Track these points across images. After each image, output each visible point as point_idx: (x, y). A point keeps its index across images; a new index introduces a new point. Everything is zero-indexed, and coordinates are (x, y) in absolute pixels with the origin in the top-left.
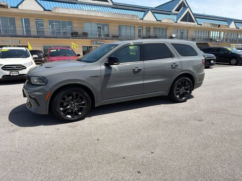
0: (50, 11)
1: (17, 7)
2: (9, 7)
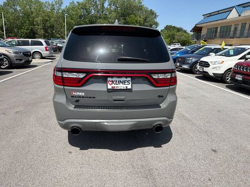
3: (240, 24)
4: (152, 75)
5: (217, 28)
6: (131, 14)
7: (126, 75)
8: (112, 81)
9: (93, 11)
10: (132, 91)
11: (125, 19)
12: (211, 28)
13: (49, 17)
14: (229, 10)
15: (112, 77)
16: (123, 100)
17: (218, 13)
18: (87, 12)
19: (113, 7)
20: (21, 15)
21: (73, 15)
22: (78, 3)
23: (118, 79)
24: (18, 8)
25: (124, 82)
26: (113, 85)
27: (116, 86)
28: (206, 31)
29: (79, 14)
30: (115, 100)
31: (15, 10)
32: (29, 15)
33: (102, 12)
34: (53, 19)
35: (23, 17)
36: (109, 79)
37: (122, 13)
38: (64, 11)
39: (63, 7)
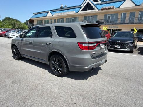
0: (140, 5)
1: (119, 7)
2: (115, 8)
3: (53, 19)
5: (42, 21)
12: (39, 21)
14: (47, 12)
17: (41, 13)
28: (37, 22)
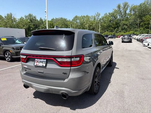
4: (56, 59)
6: (146, 15)
7: (44, 58)
8: (37, 61)
9: (118, 17)
10: (46, 68)
11: (142, 19)
13: (92, 23)
15: (37, 59)
16: (43, 73)
18: (114, 18)
19: (133, 12)
20: (79, 24)
21: (106, 20)
22: (109, 13)
23: (40, 60)
24: (78, 21)
25: (42, 62)
26: (37, 63)
27: (39, 64)
29: (109, 20)
30: (39, 72)
31: (77, 22)
32: (83, 24)
33: (125, 16)
34: (94, 25)
35: (80, 25)
36: (36, 60)
37: (139, 15)
38: (101, 19)
39: (100, 17)
